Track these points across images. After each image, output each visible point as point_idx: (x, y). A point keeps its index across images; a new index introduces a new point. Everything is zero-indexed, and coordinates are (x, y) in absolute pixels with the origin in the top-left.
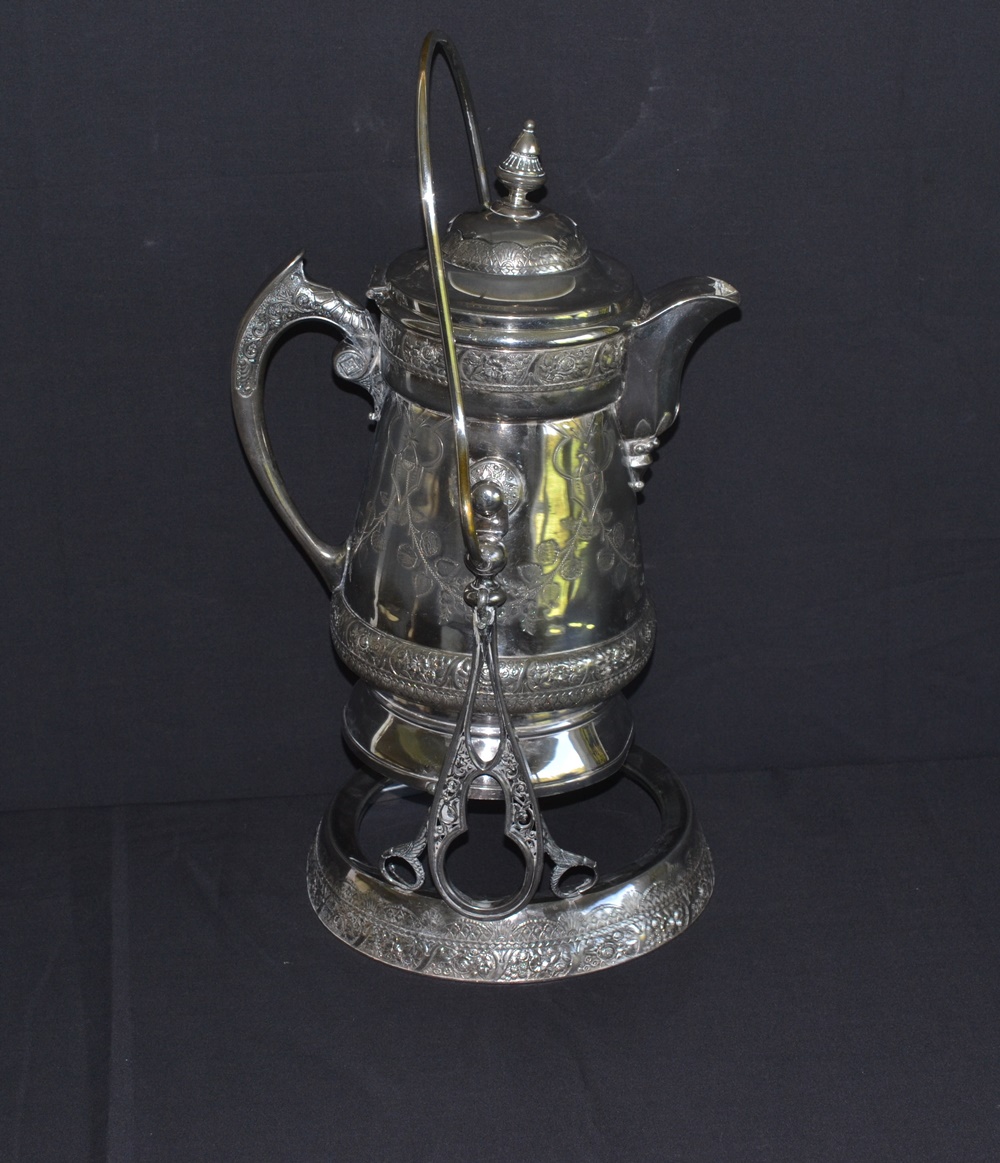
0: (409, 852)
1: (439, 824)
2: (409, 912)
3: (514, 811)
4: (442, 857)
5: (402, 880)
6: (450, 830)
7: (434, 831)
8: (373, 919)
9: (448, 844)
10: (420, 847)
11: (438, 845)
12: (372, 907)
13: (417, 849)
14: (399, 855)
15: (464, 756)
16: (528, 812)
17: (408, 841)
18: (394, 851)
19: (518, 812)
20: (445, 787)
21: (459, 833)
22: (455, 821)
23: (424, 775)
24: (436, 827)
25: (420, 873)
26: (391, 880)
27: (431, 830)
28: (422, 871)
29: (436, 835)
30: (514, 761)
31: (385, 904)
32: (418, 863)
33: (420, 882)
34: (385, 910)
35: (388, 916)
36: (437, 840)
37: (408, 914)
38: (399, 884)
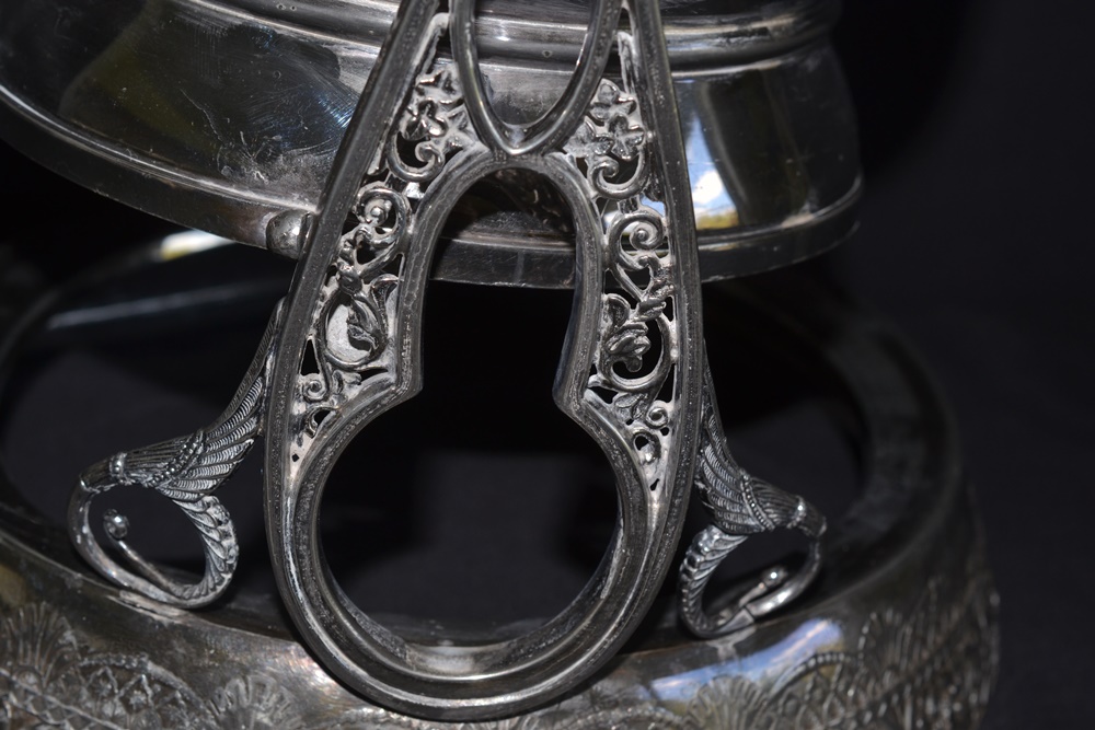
0: (185, 471)
1: (309, 367)
2: (172, 678)
3: (606, 324)
4: (315, 493)
5: (149, 568)
6: (352, 393)
7: (290, 392)
8: (41, 703)
9: (343, 441)
10: (231, 453)
11: (303, 447)
12: (38, 661)
13: (221, 459)
14: (147, 479)
15: (436, 95)
16: (656, 332)
17: (189, 430)
18: (129, 467)
19: (618, 329)
20: (352, 222)
21: (388, 403)
22: (375, 356)
23: (259, 188)
24: (302, 380)
25: (223, 547)
26: (114, 572)
27: (283, 390)
28: (231, 542)
29: (299, 408)
30: (634, 122)
31: (84, 651)
32: (216, 512)
33: (218, 579)
34: (86, 671)
35: (95, 693)
36: (301, 425)
37: (168, 688)
38: (140, 584)
